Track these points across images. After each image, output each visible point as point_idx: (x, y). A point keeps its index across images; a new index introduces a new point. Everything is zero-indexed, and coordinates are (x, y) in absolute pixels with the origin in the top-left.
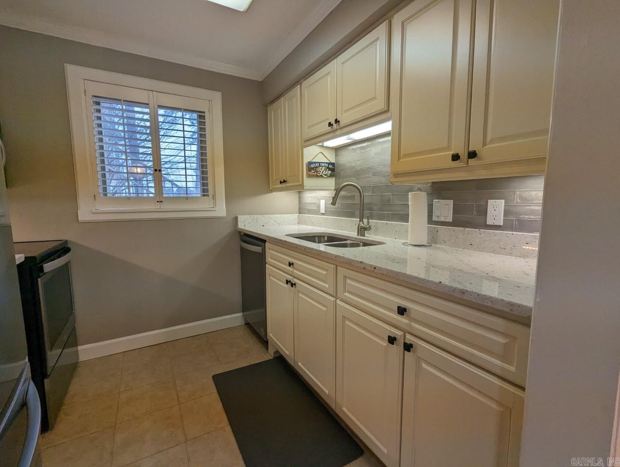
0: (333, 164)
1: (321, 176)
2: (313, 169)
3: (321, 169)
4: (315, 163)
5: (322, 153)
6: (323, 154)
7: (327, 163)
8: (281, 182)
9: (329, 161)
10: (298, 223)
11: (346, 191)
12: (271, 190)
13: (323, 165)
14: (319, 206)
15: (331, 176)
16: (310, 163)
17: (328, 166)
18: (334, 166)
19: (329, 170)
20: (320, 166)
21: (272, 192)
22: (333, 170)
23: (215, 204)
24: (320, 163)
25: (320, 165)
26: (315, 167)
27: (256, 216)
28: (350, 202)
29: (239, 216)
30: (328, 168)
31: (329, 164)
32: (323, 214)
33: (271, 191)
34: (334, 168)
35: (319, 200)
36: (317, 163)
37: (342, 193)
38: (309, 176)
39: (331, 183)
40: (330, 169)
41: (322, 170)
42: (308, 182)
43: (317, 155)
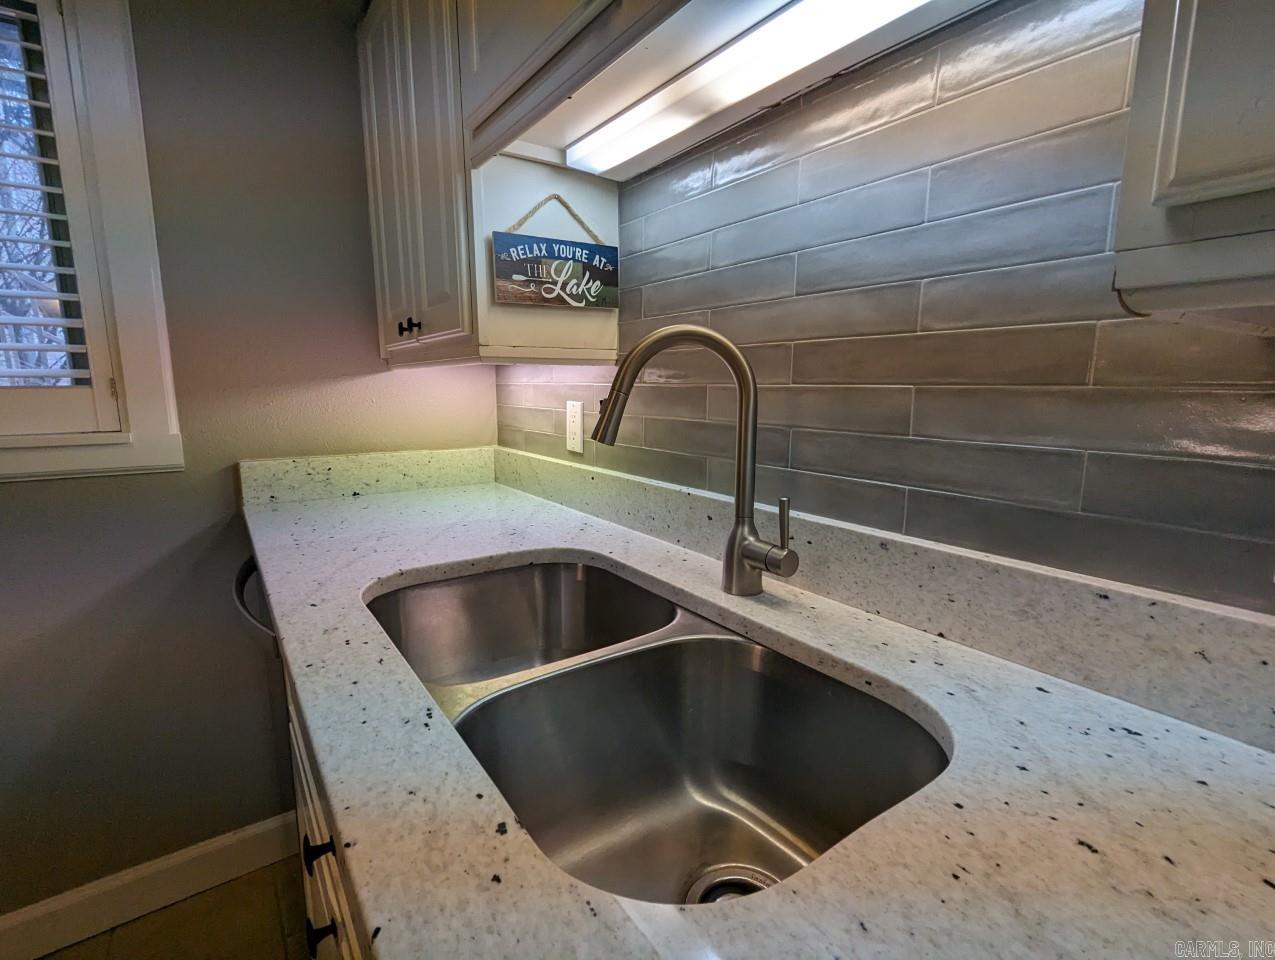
0: (610, 253)
1: (560, 300)
2: (520, 266)
3: (558, 272)
4: (531, 240)
5: (558, 198)
6: (567, 207)
7: (583, 246)
8: (402, 330)
9: (594, 237)
10: (496, 479)
11: (666, 367)
12: (386, 360)
13: (567, 252)
14: (561, 426)
15: (602, 303)
16: (501, 242)
17: (590, 258)
18: (614, 261)
19: (593, 278)
20: (551, 256)
21: (389, 369)
22: (609, 278)
23: (123, 416)
24: (550, 242)
25: (550, 250)
26: (526, 260)
27: (324, 459)
28: (684, 415)
29: (245, 465)
30: (588, 266)
31: (596, 249)
32: (574, 455)
33: (388, 364)
34: (615, 270)
35: (563, 400)
36: (539, 240)
37: (650, 376)
38: (500, 300)
39: (603, 331)
40: (596, 274)
41: (562, 276)
42: (498, 327)
43: (536, 209)
